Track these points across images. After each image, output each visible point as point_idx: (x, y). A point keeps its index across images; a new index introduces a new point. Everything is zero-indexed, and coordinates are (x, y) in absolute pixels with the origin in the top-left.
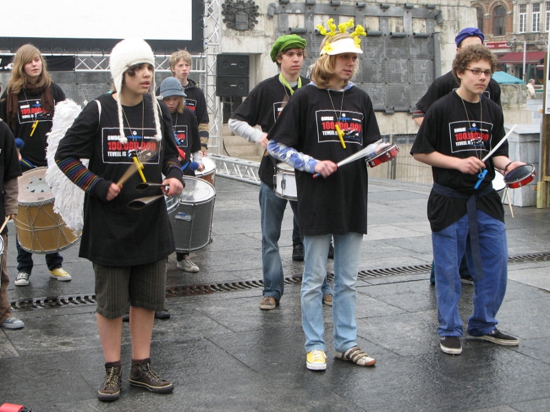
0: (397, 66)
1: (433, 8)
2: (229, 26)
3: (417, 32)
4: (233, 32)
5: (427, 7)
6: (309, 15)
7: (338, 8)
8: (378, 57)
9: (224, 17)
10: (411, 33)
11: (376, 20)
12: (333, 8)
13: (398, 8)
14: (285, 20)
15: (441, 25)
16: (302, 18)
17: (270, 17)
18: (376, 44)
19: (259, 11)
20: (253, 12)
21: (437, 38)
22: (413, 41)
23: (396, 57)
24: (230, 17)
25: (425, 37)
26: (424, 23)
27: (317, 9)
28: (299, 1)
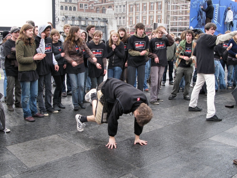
1: (105, 19)
3: (102, 25)
5: (104, 19)
6: (73, 20)
7: (81, 19)
10: (100, 26)
11: (91, 22)
12: (80, 19)
13: (97, 19)
14: (66, 22)
15: (108, 24)
16: (71, 21)
17: (63, 21)
21: (107, 27)
22: (101, 28)
25: (103, 27)
26: (103, 23)
27: (75, 19)
28: (70, 17)
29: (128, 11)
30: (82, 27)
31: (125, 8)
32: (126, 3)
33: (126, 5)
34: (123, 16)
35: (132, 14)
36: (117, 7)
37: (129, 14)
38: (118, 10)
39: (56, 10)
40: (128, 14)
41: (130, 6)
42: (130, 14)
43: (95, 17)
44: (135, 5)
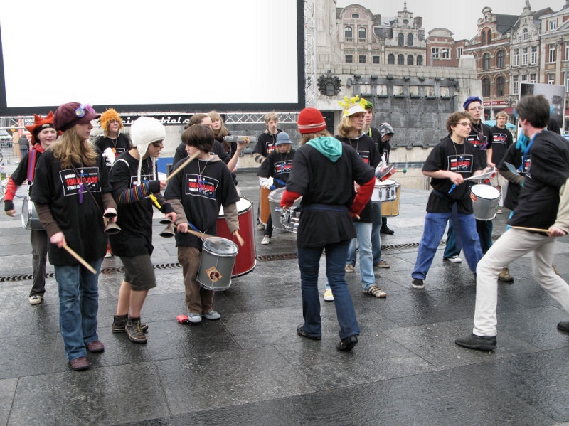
0: (431, 118)
1: (453, 80)
2: (322, 93)
3: (443, 95)
4: (325, 97)
5: (449, 79)
6: (373, 85)
7: (392, 81)
8: (417, 112)
9: (319, 87)
10: (439, 96)
11: (417, 88)
12: (388, 81)
13: (431, 80)
14: (358, 88)
15: (458, 91)
16: (369, 87)
17: (348, 87)
18: (416, 104)
19: (341, 83)
20: (337, 83)
21: (456, 99)
22: (441, 101)
23: (429, 112)
24: (323, 87)
25: (448, 99)
26: (448, 90)
27: (379, 81)
28: (367, 76)
29: (544, 60)
30: (395, 101)
31: (537, 52)
32: (540, 40)
33: (538, 47)
34: (532, 72)
35: (553, 66)
36: (517, 51)
37: (546, 66)
38: (521, 60)
39: (306, 62)
40: (542, 66)
41: (547, 47)
42: (549, 67)
43: (427, 75)
44: (562, 44)
